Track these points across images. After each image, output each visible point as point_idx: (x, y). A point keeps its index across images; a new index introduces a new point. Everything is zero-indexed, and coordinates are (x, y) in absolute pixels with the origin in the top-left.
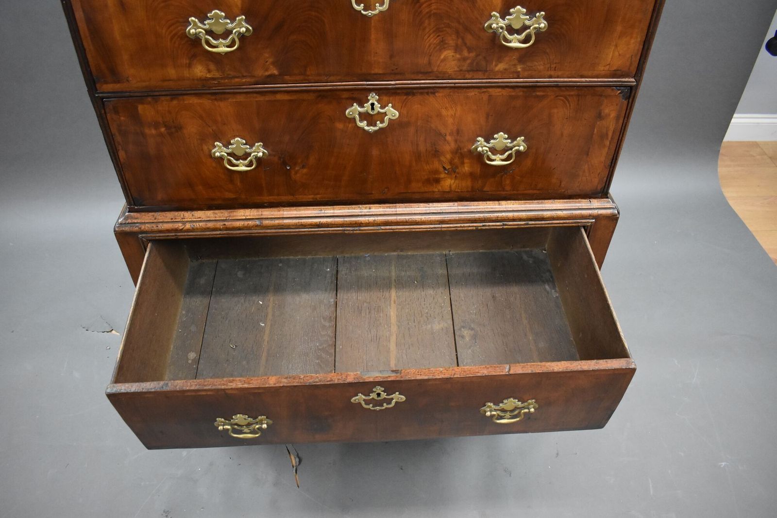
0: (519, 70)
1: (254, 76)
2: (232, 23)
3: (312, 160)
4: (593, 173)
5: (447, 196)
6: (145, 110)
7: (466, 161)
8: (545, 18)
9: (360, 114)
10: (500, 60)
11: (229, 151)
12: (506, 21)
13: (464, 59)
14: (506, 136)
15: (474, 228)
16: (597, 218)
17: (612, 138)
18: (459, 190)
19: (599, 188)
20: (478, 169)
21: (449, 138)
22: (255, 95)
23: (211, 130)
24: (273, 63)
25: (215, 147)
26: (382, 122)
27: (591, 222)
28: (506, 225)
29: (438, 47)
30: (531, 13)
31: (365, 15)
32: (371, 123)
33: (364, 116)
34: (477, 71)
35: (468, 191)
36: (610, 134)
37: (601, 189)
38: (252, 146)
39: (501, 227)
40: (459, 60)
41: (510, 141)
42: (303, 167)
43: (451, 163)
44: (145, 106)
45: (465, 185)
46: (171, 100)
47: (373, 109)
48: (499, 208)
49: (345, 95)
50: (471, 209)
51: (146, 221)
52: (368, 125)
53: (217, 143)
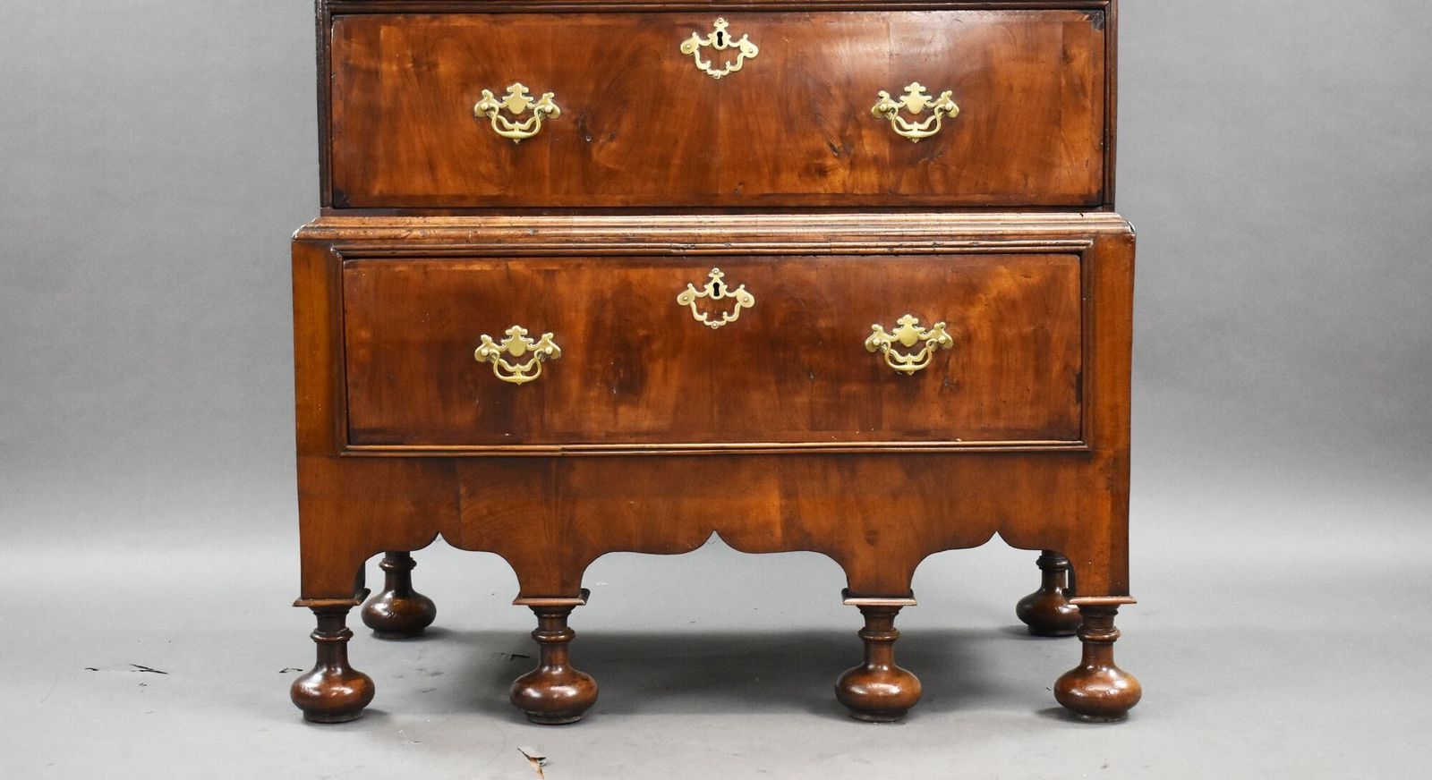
3: (626, 126)
4: (1076, 160)
5: (838, 203)
6: (390, 35)
7: (864, 132)
9: (701, 48)
11: (503, 105)
14: (923, 89)
15: (886, 249)
16: (1096, 236)
17: (1093, 96)
18: (859, 192)
19: (1094, 191)
20: (886, 151)
21: (835, 93)
22: (552, 16)
23: (480, 70)
25: (481, 97)
26: (734, 63)
27: (1087, 245)
28: (939, 246)
32: (718, 65)
33: (707, 53)
35: (874, 195)
36: (1089, 87)
37: (1098, 192)
38: (537, 98)
39: (932, 249)
41: (930, 97)
42: (612, 138)
43: (842, 137)
44: (392, 27)
45: (869, 180)
46: (432, 20)
47: (720, 43)
48: (927, 220)
49: (681, 19)
50: (880, 221)
51: (348, 225)
52: (712, 68)
53: (485, 92)
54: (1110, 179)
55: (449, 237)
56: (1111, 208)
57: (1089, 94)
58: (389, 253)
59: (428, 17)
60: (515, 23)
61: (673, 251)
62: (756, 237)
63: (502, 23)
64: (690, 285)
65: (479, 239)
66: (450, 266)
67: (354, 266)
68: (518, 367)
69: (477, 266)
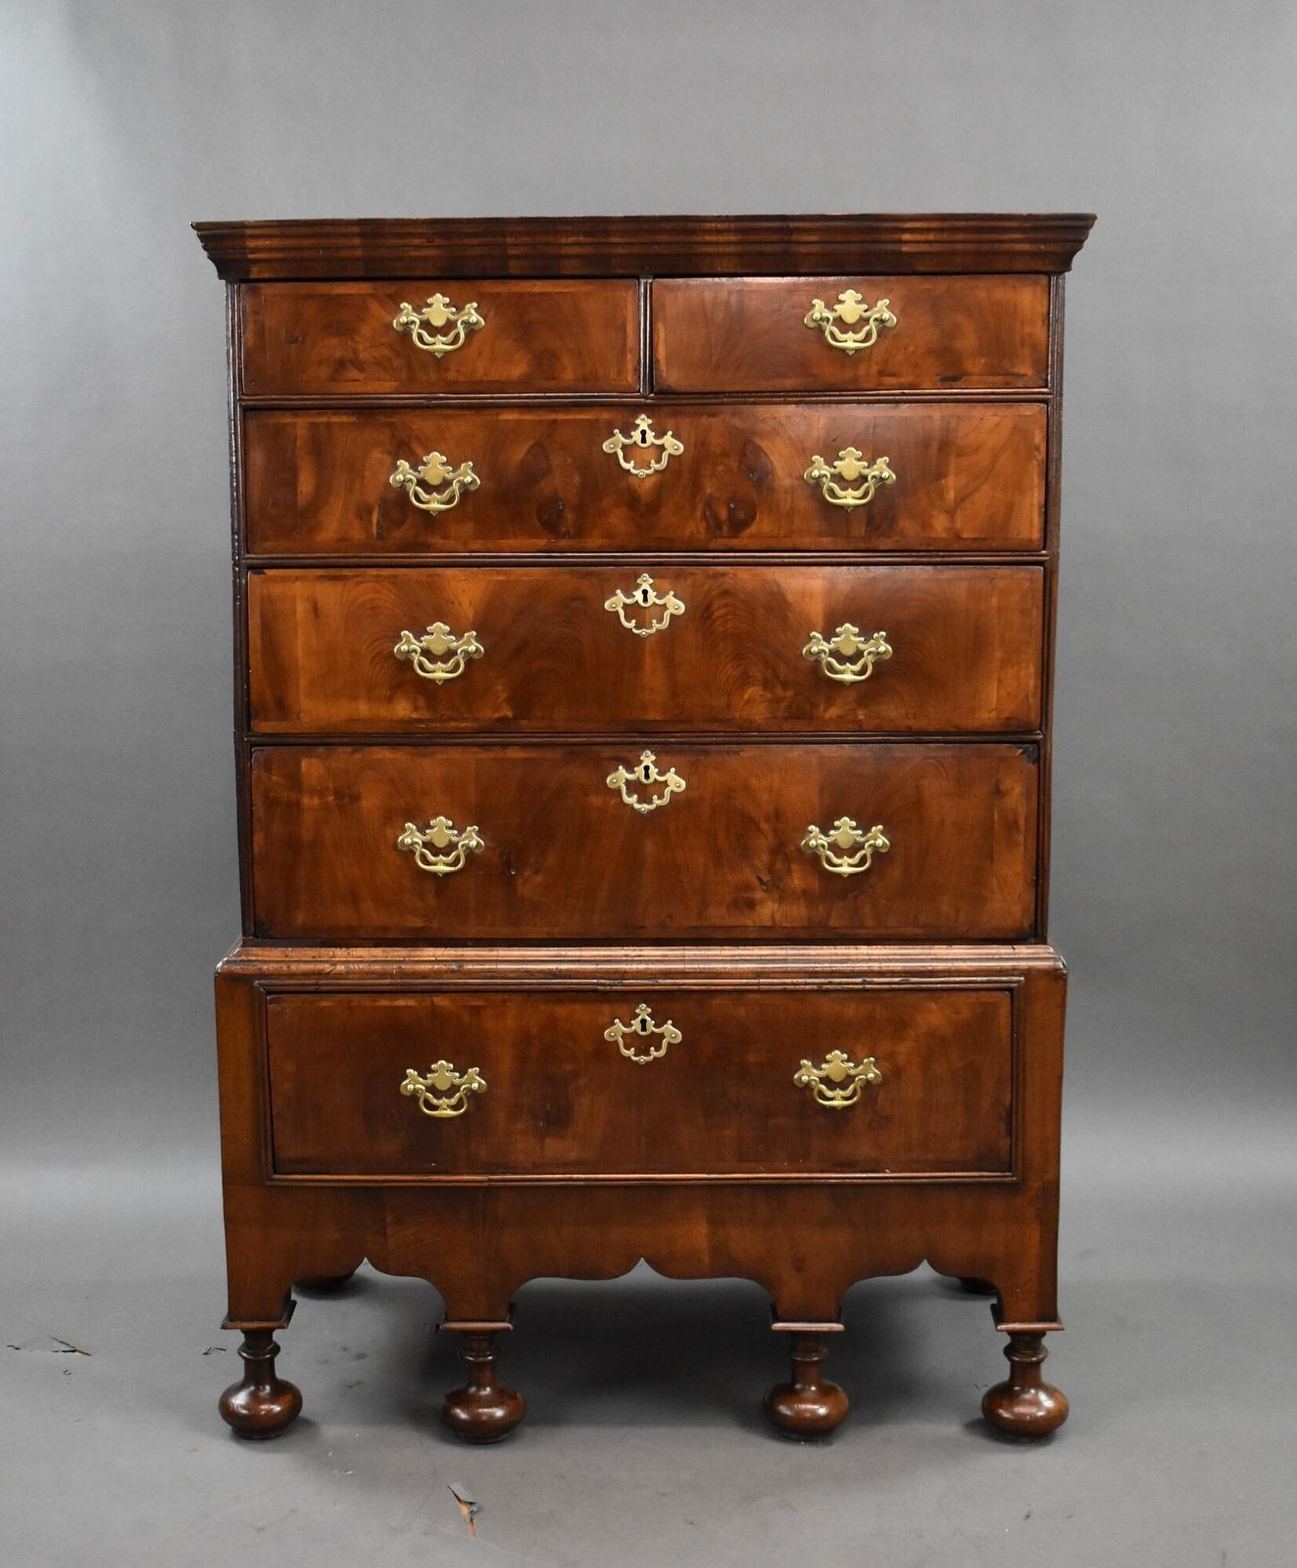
0: (861, 717)
1: (477, 719)
2: (457, 640)
3: (551, 860)
4: (1009, 894)
5: (766, 935)
6: (311, 767)
7: (794, 867)
8: (887, 640)
9: (628, 783)
10: (829, 703)
11: (426, 838)
12: (832, 646)
13: (778, 700)
14: (854, 824)
15: (815, 987)
16: (1027, 973)
17: (1026, 830)
18: (788, 925)
19: (1026, 924)
20: (815, 884)
21: (764, 826)
22: (476, 749)
23: (403, 803)
24: (508, 700)
25: (404, 830)
26: (661, 797)
27: (1018, 982)
28: (869, 983)
29: (739, 682)
30: (866, 633)
31: (638, 635)
32: (645, 798)
33: (634, 787)
34: (799, 718)
35: (803, 927)
36: (1022, 822)
37: (1031, 925)
38: (461, 831)
39: (861, 986)
40: (770, 701)
41: (860, 832)
42: (537, 872)
43: (771, 870)
44: (313, 760)
45: (796, 913)
46: (353, 752)
47: (647, 776)
48: (857, 955)
49: (607, 752)
50: (809, 955)
51: (271, 959)
52: (639, 801)
53: (409, 825)
54: (1042, 911)
55: (373, 973)
56: (1043, 941)
57: (1022, 828)
58: (312, 988)
59: (349, 749)
60: (438, 756)
61: (599, 987)
62: (684, 974)
63: (424, 756)
64: (617, 1021)
65: (403, 974)
66: (374, 1001)
67: (277, 1001)
68: (444, 1101)
69: (401, 1002)
